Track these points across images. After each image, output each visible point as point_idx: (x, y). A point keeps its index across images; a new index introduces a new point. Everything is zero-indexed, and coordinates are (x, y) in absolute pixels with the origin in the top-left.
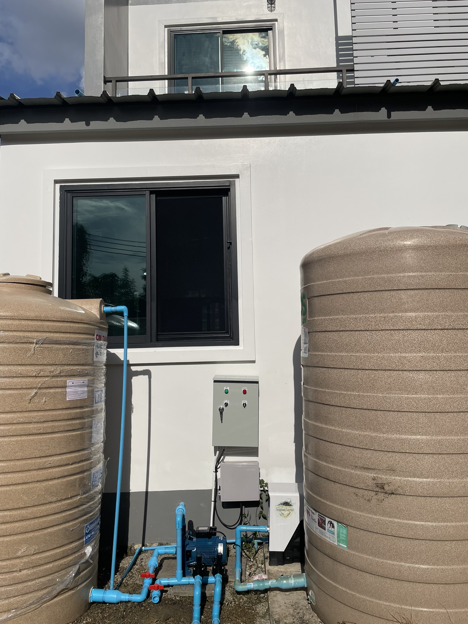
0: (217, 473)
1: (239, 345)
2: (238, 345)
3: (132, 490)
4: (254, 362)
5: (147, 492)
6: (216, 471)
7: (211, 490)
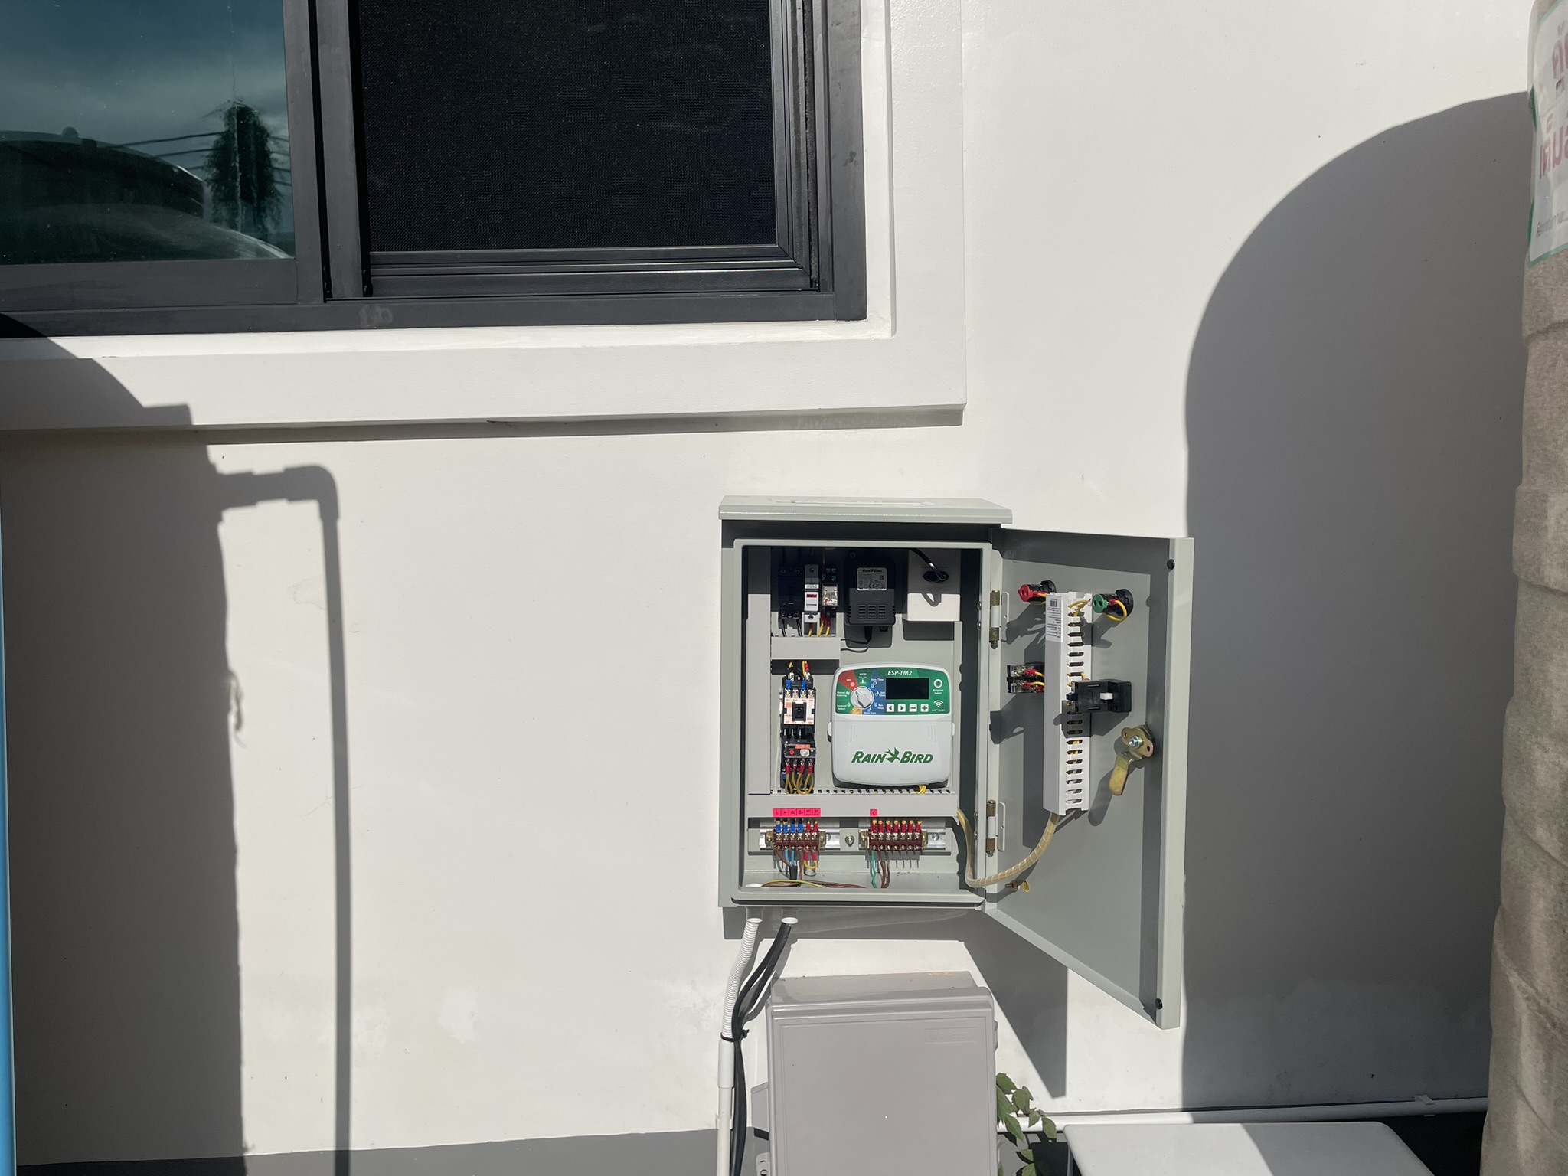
0: (744, 1042)
1: (864, 317)
2: (860, 315)
3: (254, 1146)
4: (950, 416)
5: (342, 1158)
6: (738, 1034)
7: (713, 1134)
